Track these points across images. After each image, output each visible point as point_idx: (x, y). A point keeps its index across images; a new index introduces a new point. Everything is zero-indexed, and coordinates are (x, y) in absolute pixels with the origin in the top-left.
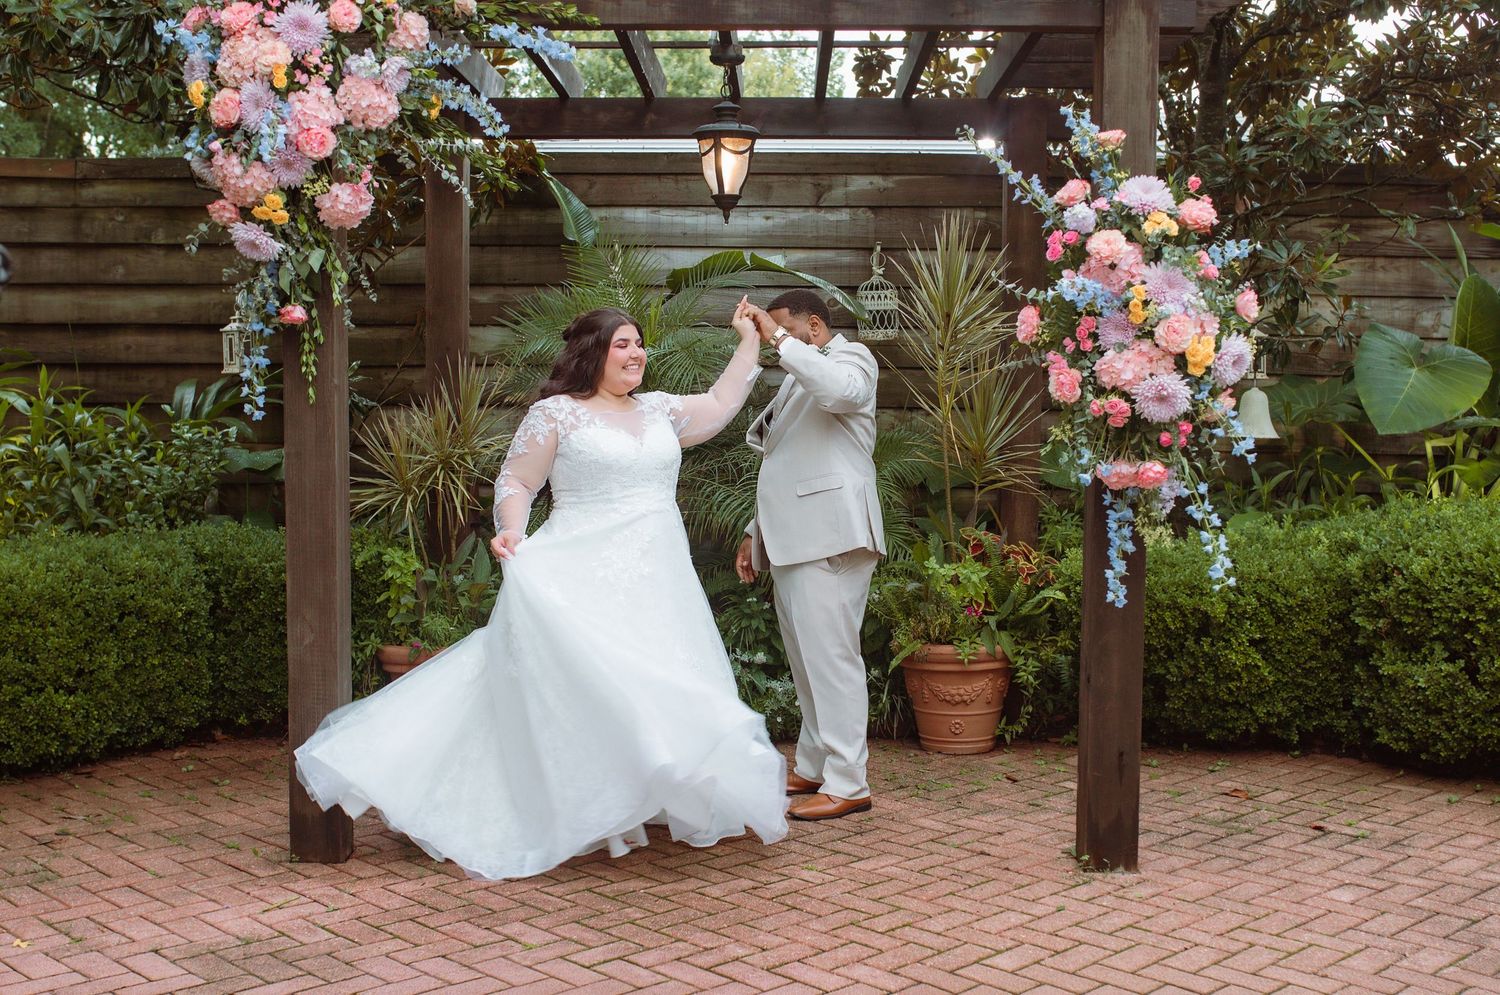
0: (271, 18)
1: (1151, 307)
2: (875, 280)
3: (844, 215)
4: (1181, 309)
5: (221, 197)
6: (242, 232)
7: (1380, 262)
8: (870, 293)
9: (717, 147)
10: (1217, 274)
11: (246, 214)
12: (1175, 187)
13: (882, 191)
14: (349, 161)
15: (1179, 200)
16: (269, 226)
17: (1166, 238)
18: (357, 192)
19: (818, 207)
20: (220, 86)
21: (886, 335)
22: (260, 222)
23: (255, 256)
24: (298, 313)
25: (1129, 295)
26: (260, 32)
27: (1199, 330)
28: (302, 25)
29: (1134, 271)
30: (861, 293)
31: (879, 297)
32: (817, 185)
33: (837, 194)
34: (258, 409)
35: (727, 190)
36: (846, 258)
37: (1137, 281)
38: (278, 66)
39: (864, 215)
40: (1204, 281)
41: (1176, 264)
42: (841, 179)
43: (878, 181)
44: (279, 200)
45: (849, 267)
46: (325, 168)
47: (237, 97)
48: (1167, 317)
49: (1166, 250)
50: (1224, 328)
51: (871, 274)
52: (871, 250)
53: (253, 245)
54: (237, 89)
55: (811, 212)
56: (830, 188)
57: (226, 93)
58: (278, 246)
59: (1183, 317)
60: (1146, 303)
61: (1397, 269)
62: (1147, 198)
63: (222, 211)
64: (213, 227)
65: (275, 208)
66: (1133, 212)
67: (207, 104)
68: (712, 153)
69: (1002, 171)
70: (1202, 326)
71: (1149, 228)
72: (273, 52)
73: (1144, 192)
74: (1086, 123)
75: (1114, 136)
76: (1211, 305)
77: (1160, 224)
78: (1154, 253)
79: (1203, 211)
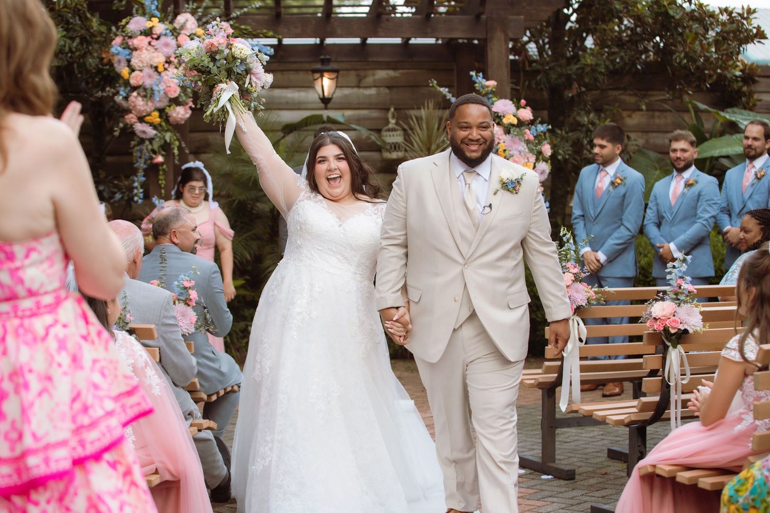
0: (154, 43)
1: (507, 152)
2: (391, 126)
3: (373, 91)
4: (518, 153)
5: (131, 113)
6: (139, 127)
7: (657, 114)
8: (388, 133)
9: (322, 76)
10: (533, 138)
11: (141, 119)
12: (516, 104)
13: (392, 78)
14: (184, 98)
15: (518, 108)
16: (151, 124)
17: (513, 125)
18: (186, 110)
19: (359, 87)
20: (133, 70)
21: (398, 155)
22: (147, 123)
23: (144, 136)
24: (160, 159)
25: (498, 147)
26: (149, 48)
27: (526, 160)
28: (167, 45)
29: (500, 137)
30: (384, 133)
31: (393, 135)
32: (358, 76)
33: (369, 80)
34: (140, 199)
35: (326, 94)
36: (375, 114)
37: (501, 142)
38: (160, 63)
39: (385, 91)
40: (528, 142)
41: (516, 135)
42: (371, 72)
43: (391, 73)
44: (156, 114)
45: (376, 119)
46: (176, 101)
47: (141, 74)
48: (513, 156)
49: (512, 130)
50: (537, 160)
51: (388, 123)
52: (388, 110)
53: (144, 132)
54: (141, 71)
55: (356, 90)
56: (365, 77)
57: (136, 73)
58: (155, 132)
59: (519, 156)
60: (505, 151)
61: (666, 117)
62: (505, 109)
63: (131, 118)
64: (126, 125)
65: (155, 118)
66: (499, 114)
67: (129, 77)
68: (320, 80)
69: (448, 98)
70: (528, 159)
71: (505, 121)
72: (158, 57)
73: (504, 106)
74: (480, 79)
75: (492, 83)
76: (531, 151)
77: (510, 119)
78: (507, 130)
79: (526, 114)
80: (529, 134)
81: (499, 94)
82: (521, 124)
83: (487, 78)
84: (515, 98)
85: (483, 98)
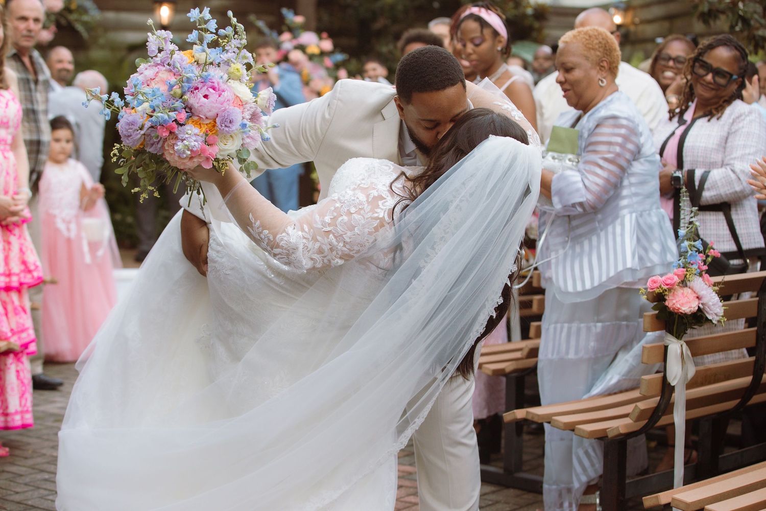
10: (332, 65)
12: (319, 36)
15: (320, 40)
17: (316, 55)
41: (317, 63)
49: (315, 59)
62: (309, 40)
66: (305, 45)
71: (309, 51)
74: (290, 15)
75: (299, 20)
76: (330, 75)
77: (313, 49)
78: (311, 57)
79: (327, 45)
80: (328, 62)
81: (306, 27)
82: (323, 54)
83: (296, 14)
84: (319, 31)
85: (294, 31)
